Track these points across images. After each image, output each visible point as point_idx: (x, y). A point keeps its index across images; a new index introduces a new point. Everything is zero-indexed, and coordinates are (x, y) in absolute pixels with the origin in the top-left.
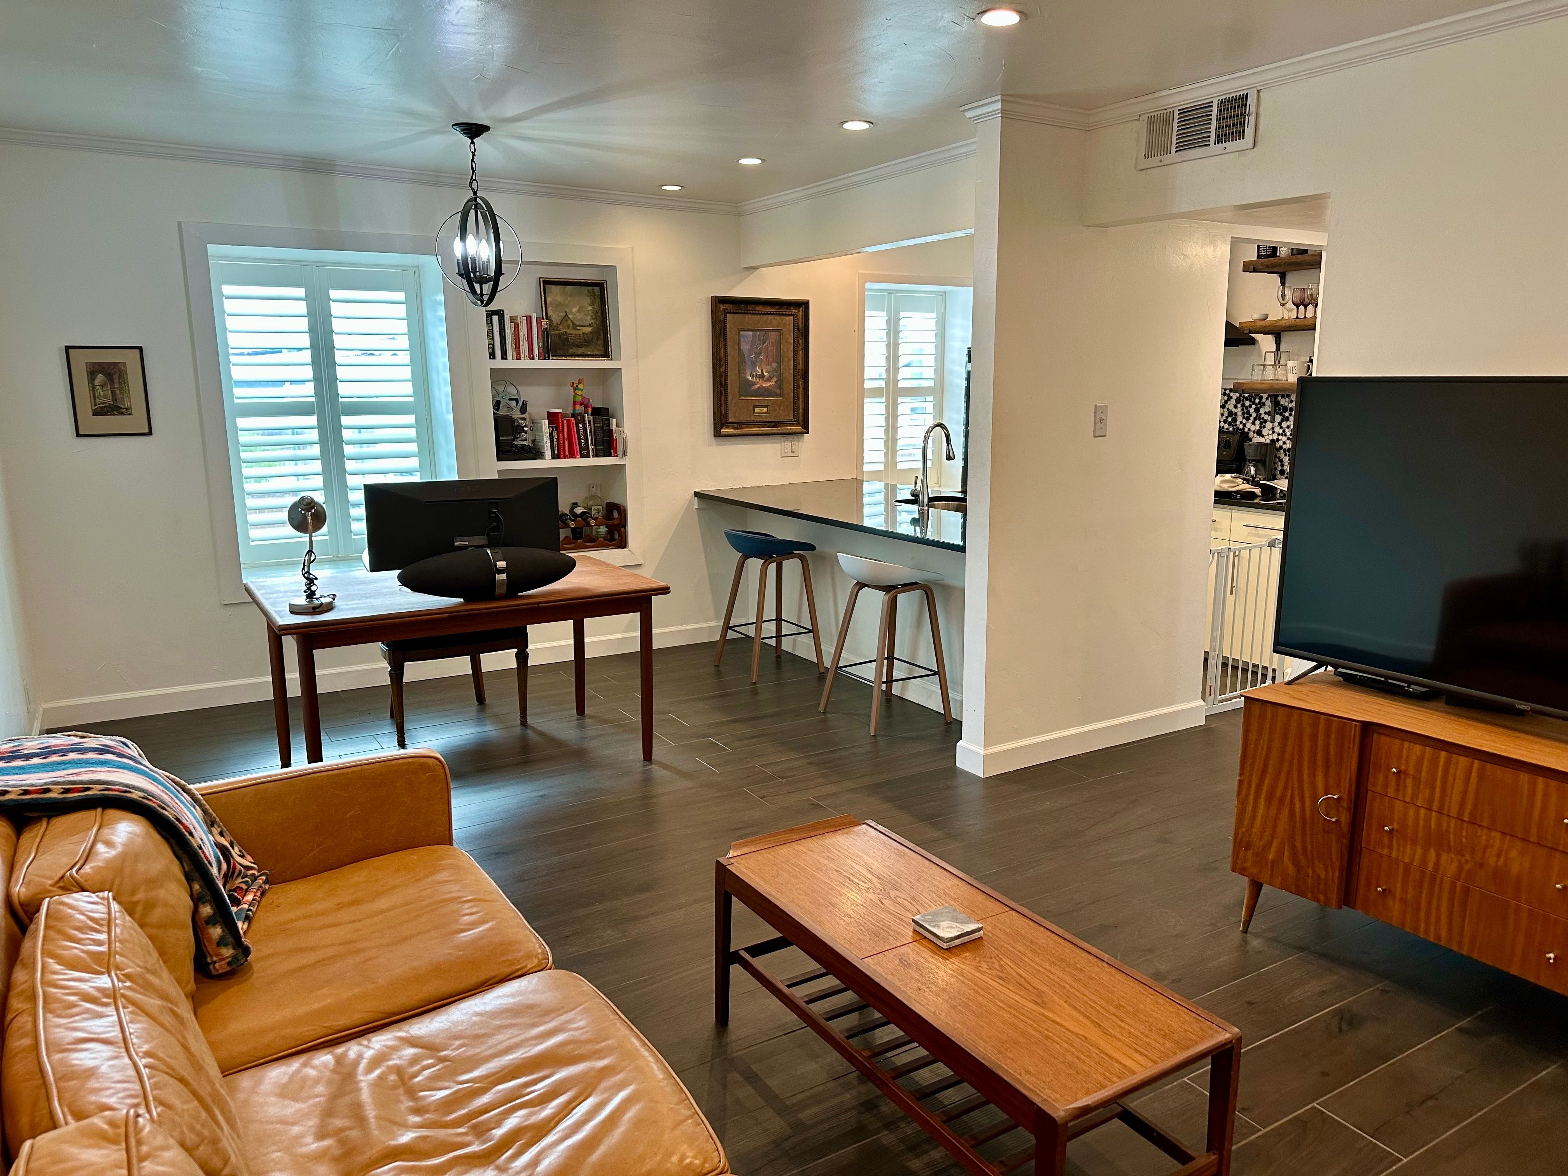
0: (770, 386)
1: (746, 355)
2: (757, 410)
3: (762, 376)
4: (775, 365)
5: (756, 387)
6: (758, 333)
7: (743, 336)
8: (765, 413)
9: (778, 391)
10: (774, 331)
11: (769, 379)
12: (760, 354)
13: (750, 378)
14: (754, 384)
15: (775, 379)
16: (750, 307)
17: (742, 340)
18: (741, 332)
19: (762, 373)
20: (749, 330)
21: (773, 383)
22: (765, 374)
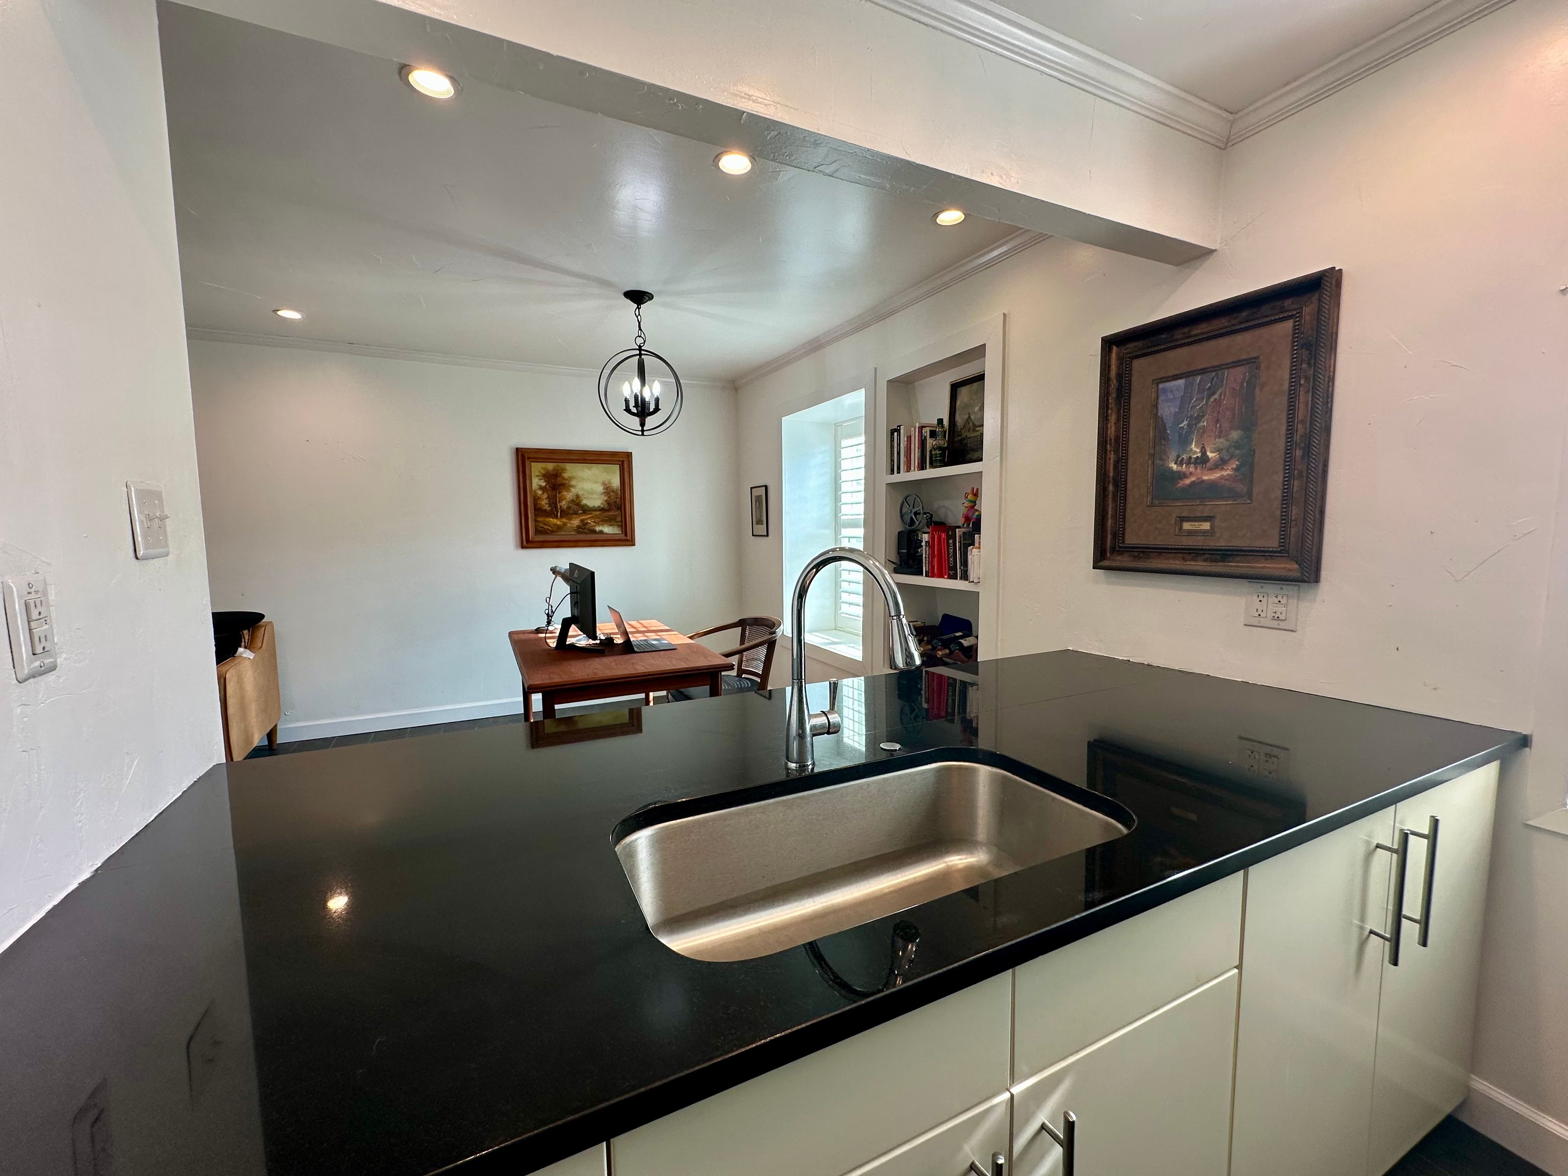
0: (1222, 477)
1: (1169, 425)
2: (1187, 526)
3: (1203, 460)
4: (1235, 435)
5: (1187, 481)
6: (1198, 378)
7: (1165, 391)
8: (1206, 531)
9: (1241, 488)
10: (1237, 364)
11: (1221, 464)
12: (1199, 418)
13: (1175, 467)
14: (1183, 476)
15: (1234, 464)
16: (1178, 334)
17: (1162, 398)
18: (1161, 386)
19: (1204, 453)
20: (1176, 377)
21: (1228, 472)
22: (1210, 455)
